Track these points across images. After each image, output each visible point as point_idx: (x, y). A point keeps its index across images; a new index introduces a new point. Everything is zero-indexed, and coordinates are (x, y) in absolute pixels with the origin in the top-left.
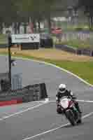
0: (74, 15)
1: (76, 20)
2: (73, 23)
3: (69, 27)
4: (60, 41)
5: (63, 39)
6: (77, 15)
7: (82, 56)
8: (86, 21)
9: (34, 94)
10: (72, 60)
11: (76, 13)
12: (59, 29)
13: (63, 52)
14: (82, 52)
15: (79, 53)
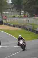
0: (12, 11)
1: (13, 13)
2: (12, 14)
3: (10, 16)
4: (6, 22)
5: (7, 21)
6: (13, 11)
7: (15, 28)
8: (17, 13)
10: (11, 29)
11: (13, 10)
12: (6, 17)
13: (7, 26)
15: (14, 26)
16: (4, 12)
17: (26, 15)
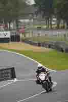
9: (6, 75)
14: (41, 45)
16: (22, 21)
17: (61, 25)
